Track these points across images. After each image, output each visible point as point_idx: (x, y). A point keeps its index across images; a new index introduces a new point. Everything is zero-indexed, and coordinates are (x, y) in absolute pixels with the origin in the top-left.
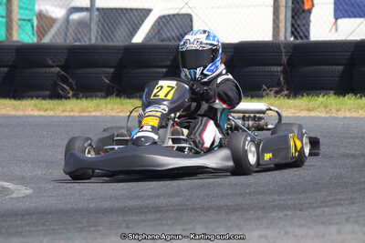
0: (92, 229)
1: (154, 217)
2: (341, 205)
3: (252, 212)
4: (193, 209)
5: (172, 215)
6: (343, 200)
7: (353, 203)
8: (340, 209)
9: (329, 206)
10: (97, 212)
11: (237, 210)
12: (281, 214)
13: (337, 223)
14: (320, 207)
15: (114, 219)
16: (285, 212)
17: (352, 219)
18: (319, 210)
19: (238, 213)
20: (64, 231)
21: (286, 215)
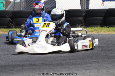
0: (11, 71)
1: (32, 67)
2: (94, 63)
3: (65, 66)
4: (46, 65)
5: (38, 67)
6: (96, 62)
7: (98, 63)
8: (93, 65)
9: (90, 64)
10: (14, 66)
11: (60, 65)
12: (74, 66)
13: (90, 69)
14: (87, 64)
15: (19, 68)
16: (76, 66)
17: (96, 68)
18: (87, 65)
19: (60, 66)
20: (1, 72)
21: (75, 67)
